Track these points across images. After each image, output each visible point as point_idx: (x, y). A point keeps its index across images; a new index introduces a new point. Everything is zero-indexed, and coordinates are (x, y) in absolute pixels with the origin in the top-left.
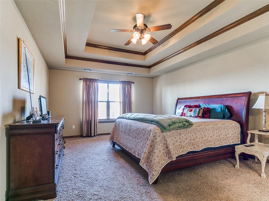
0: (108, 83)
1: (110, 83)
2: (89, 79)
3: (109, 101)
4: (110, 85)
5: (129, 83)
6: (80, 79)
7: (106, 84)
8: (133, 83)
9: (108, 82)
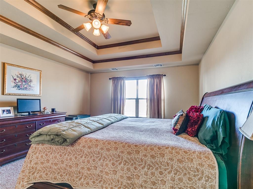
0: (137, 80)
1: (139, 79)
2: (116, 78)
3: (139, 98)
4: (139, 81)
5: (159, 76)
6: (110, 79)
7: (136, 81)
8: (165, 75)
9: (137, 78)
